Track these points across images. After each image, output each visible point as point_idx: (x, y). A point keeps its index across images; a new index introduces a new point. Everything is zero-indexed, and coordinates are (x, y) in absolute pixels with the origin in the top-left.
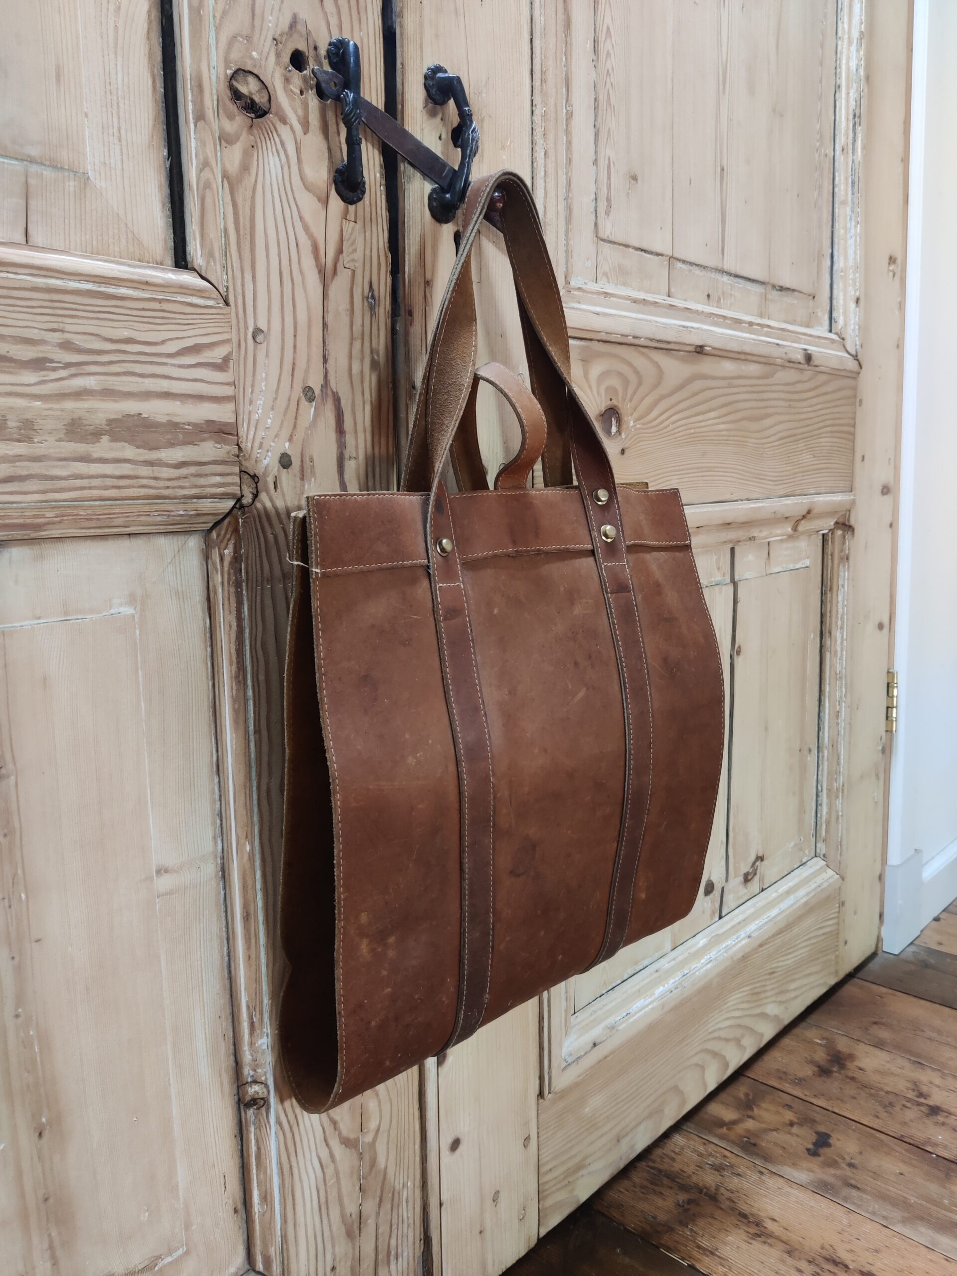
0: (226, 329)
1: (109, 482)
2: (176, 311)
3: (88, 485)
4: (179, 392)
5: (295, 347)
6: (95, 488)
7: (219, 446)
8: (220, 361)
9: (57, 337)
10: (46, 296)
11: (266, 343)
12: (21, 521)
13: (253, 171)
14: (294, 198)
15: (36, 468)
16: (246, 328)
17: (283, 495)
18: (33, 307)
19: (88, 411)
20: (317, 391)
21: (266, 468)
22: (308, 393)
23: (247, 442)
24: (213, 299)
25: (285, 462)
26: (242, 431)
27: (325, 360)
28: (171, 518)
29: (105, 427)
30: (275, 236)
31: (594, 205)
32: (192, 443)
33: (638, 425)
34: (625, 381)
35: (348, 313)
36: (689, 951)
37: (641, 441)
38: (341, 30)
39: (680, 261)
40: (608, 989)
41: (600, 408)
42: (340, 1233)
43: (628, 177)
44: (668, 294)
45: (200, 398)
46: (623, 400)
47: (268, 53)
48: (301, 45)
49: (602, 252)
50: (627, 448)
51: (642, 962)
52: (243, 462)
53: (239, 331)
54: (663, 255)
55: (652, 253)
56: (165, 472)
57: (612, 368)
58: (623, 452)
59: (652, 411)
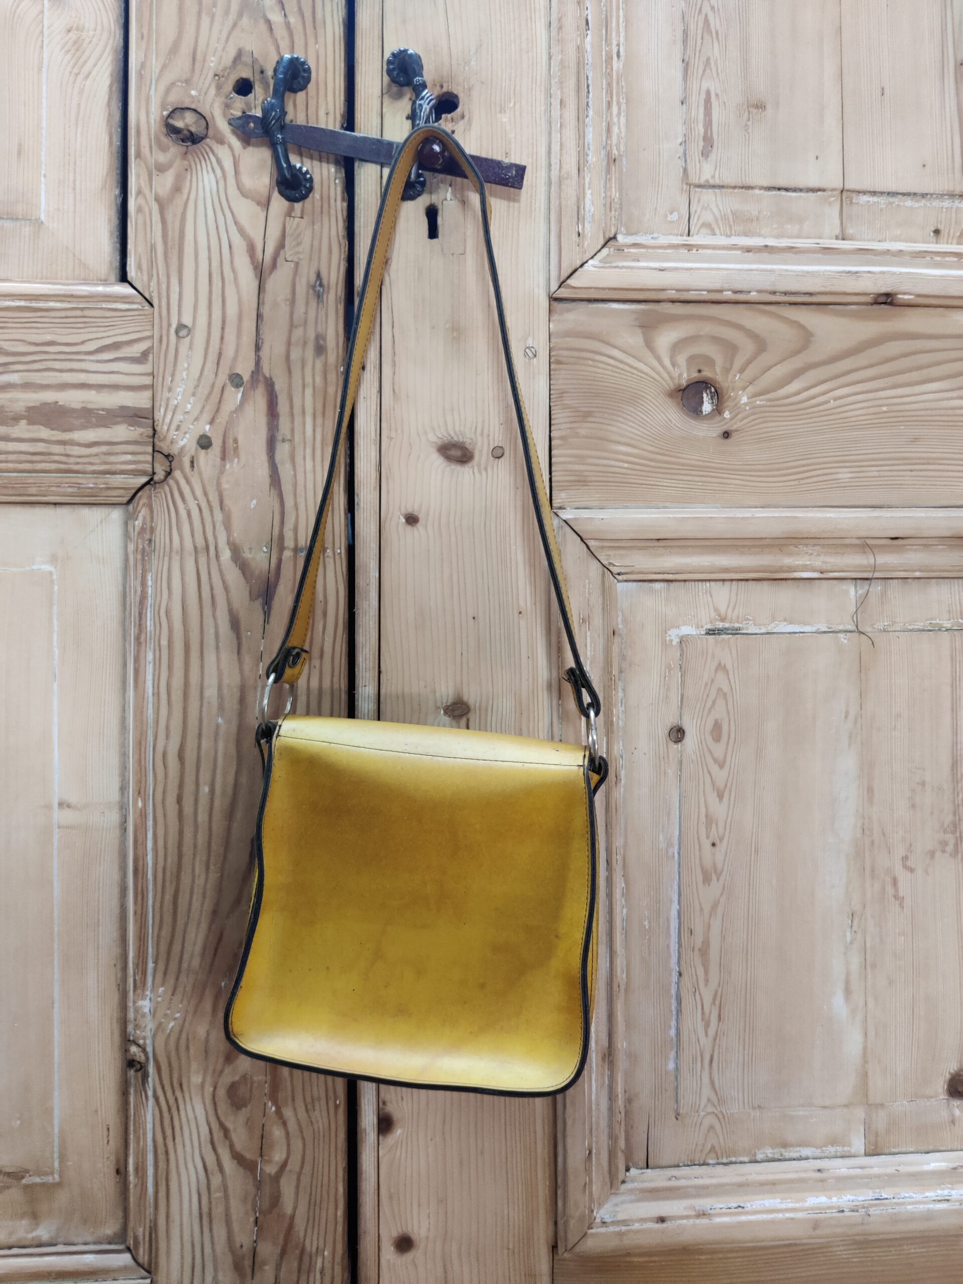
0: (147, 328)
1: (23, 457)
2: (97, 316)
3: (4, 459)
4: (95, 382)
5: (222, 338)
6: (12, 462)
7: (132, 428)
8: (139, 355)
11: (189, 337)
13: (186, 192)
14: (230, 207)
16: (169, 325)
17: (200, 474)
19: (10, 400)
20: (246, 377)
21: (183, 448)
22: (236, 380)
23: (163, 424)
24: (137, 303)
25: (205, 443)
26: (159, 415)
27: (258, 348)
28: (82, 490)
29: (23, 413)
30: (206, 242)
31: (681, 149)
32: (106, 426)
33: (758, 402)
34: (731, 349)
35: (288, 303)
36: (899, 1168)
37: (765, 422)
38: (292, 50)
39: (864, 193)
40: (720, 1161)
41: (676, 381)
42: (227, 1261)
43: (745, 106)
44: (840, 237)
45: (116, 387)
46: (727, 370)
47: (208, 89)
48: (246, 74)
49: (699, 200)
50: (736, 431)
51: (798, 1149)
52: (157, 443)
53: (161, 327)
54: (824, 190)
55: (801, 190)
56: (76, 450)
57: (702, 333)
58: (726, 435)
59: (789, 383)
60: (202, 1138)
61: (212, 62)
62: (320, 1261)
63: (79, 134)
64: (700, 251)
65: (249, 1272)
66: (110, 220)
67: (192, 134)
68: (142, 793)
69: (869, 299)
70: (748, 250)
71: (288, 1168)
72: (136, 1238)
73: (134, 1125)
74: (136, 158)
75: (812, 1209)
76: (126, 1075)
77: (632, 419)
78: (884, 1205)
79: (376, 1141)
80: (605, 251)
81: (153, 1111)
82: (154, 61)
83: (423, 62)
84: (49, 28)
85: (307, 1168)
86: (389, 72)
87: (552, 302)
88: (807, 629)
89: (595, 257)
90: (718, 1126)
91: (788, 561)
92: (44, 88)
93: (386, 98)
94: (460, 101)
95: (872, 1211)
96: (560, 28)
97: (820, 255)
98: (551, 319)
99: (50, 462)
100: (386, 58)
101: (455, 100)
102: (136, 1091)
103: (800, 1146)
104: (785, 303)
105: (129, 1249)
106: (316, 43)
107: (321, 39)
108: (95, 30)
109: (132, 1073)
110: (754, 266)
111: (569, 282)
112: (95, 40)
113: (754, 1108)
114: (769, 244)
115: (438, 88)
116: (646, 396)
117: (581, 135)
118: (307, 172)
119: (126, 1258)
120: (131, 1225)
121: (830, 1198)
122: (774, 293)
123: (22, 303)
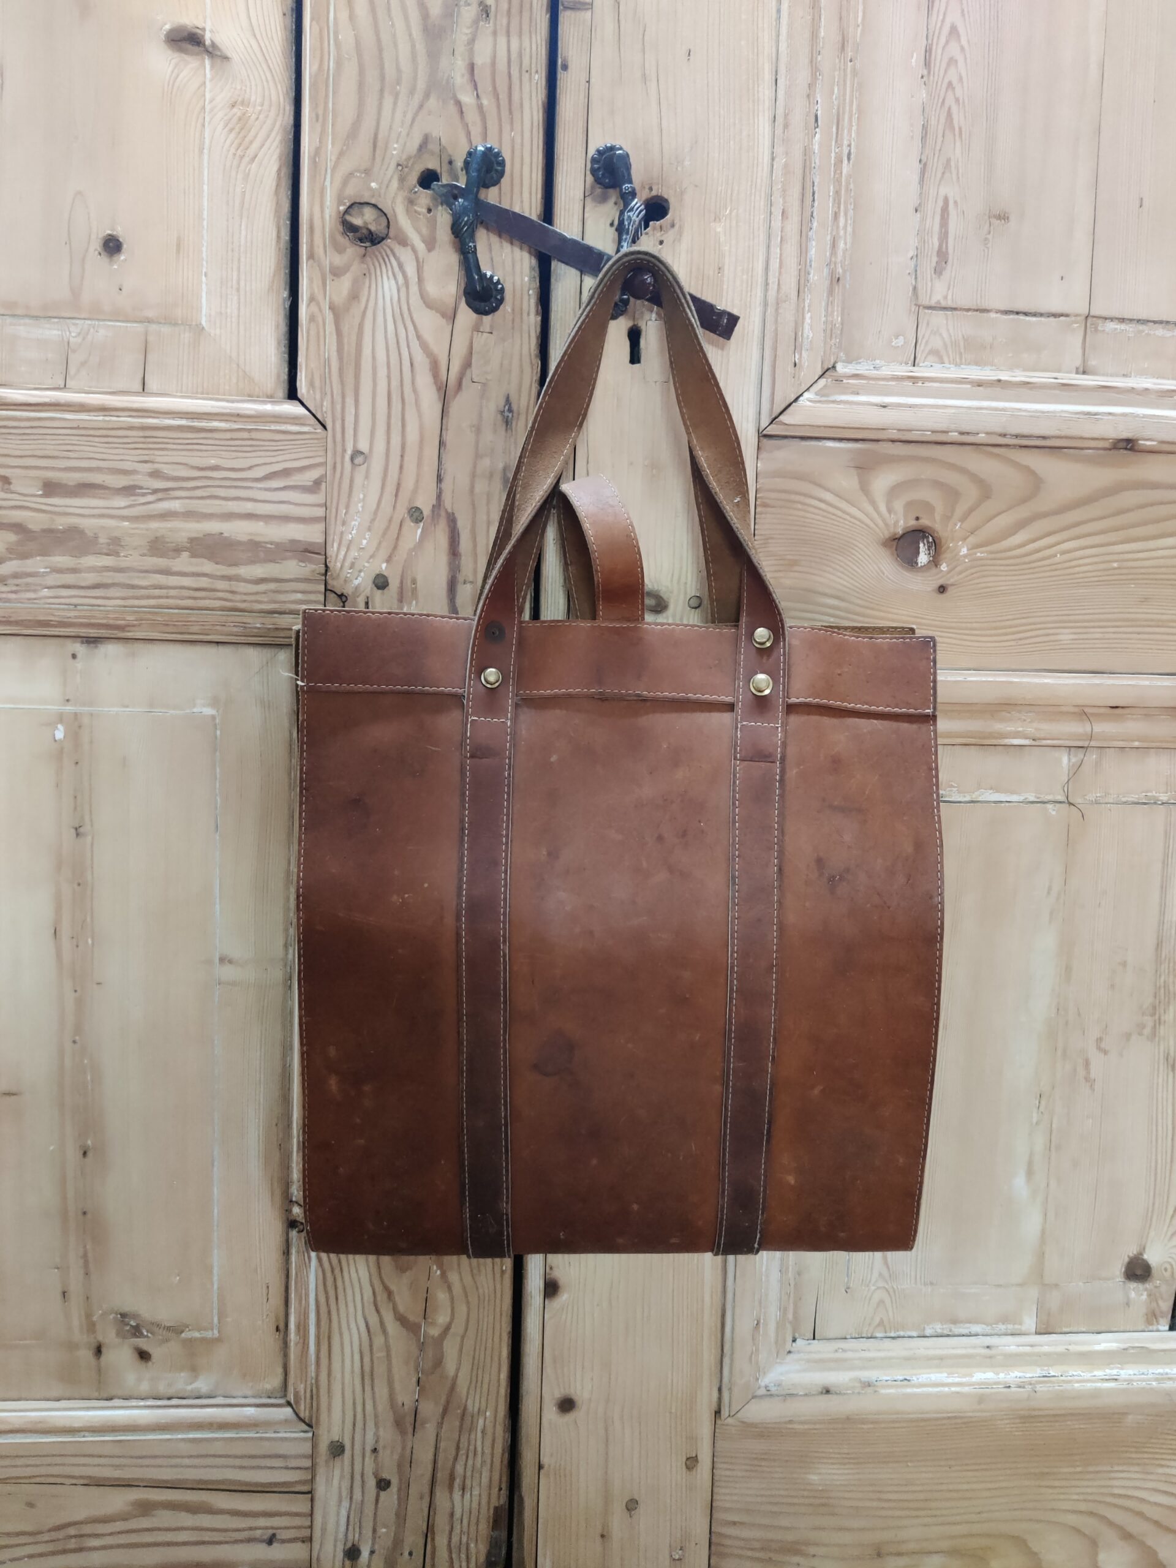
0: (320, 454)
1: (186, 593)
2: (265, 438)
3: (166, 595)
4: (263, 513)
5: (401, 467)
6: (172, 597)
7: (303, 565)
8: (311, 483)
9: (148, 467)
10: (141, 434)
11: (366, 464)
12: (104, 621)
13: (363, 300)
14: (412, 319)
15: (120, 578)
16: (344, 451)
18: (129, 443)
19: (171, 530)
20: (427, 511)
21: (357, 588)
22: (415, 514)
23: (336, 562)
24: (309, 425)
25: (381, 583)
26: (332, 551)
27: (439, 479)
28: (248, 630)
29: (186, 544)
30: (385, 359)
31: (912, 264)
32: (273, 561)
33: (979, 554)
34: (952, 495)
35: (473, 429)
36: (1070, 1347)
37: (984, 576)
38: (485, 138)
39: (1112, 319)
40: (888, 1335)
41: (892, 530)
42: (387, 1417)
43: (987, 217)
44: (1081, 370)
45: (286, 519)
46: (947, 518)
47: (390, 181)
48: (432, 164)
49: (928, 324)
50: (952, 585)
51: (968, 1325)
52: (330, 581)
53: (335, 453)
54: (1067, 316)
55: (1041, 315)
56: (242, 587)
57: (923, 477)
58: (942, 589)
59: (1014, 534)
60: (365, 1298)
61: (395, 149)
62: (481, 1422)
63: (243, 227)
64: (927, 384)
65: (410, 1430)
66: (277, 327)
67: (370, 232)
69: (1107, 445)
70: (980, 384)
71: (452, 1330)
72: (296, 1394)
73: (296, 1283)
74: (308, 259)
75: (978, 1384)
76: (287, 1234)
77: (841, 569)
78: (1051, 1382)
79: (542, 1306)
80: (822, 382)
81: (316, 1271)
82: (330, 146)
83: (631, 160)
84: (211, 102)
85: (471, 1333)
86: (593, 172)
87: (761, 438)
88: (1014, 798)
89: (811, 389)
90: (888, 1301)
91: (999, 727)
92: (206, 173)
93: (588, 200)
94: (671, 206)
95: (1038, 1388)
96: (786, 126)
97: (1057, 392)
98: (759, 457)
99: (215, 599)
100: (590, 155)
101: (664, 204)
102: (298, 1252)
103: (970, 1323)
104: (1014, 446)
105: (289, 1404)
106: (512, 130)
107: (517, 125)
108: (262, 105)
109: (294, 1234)
110: (985, 404)
111: (781, 418)
112: (262, 117)
113: (925, 1284)
114: (1002, 378)
115: (647, 190)
116: (858, 544)
117: (803, 250)
118: (498, 282)
119: (288, 1410)
120: (291, 1380)
121: (997, 1374)
122: (1005, 435)
123: (183, 422)
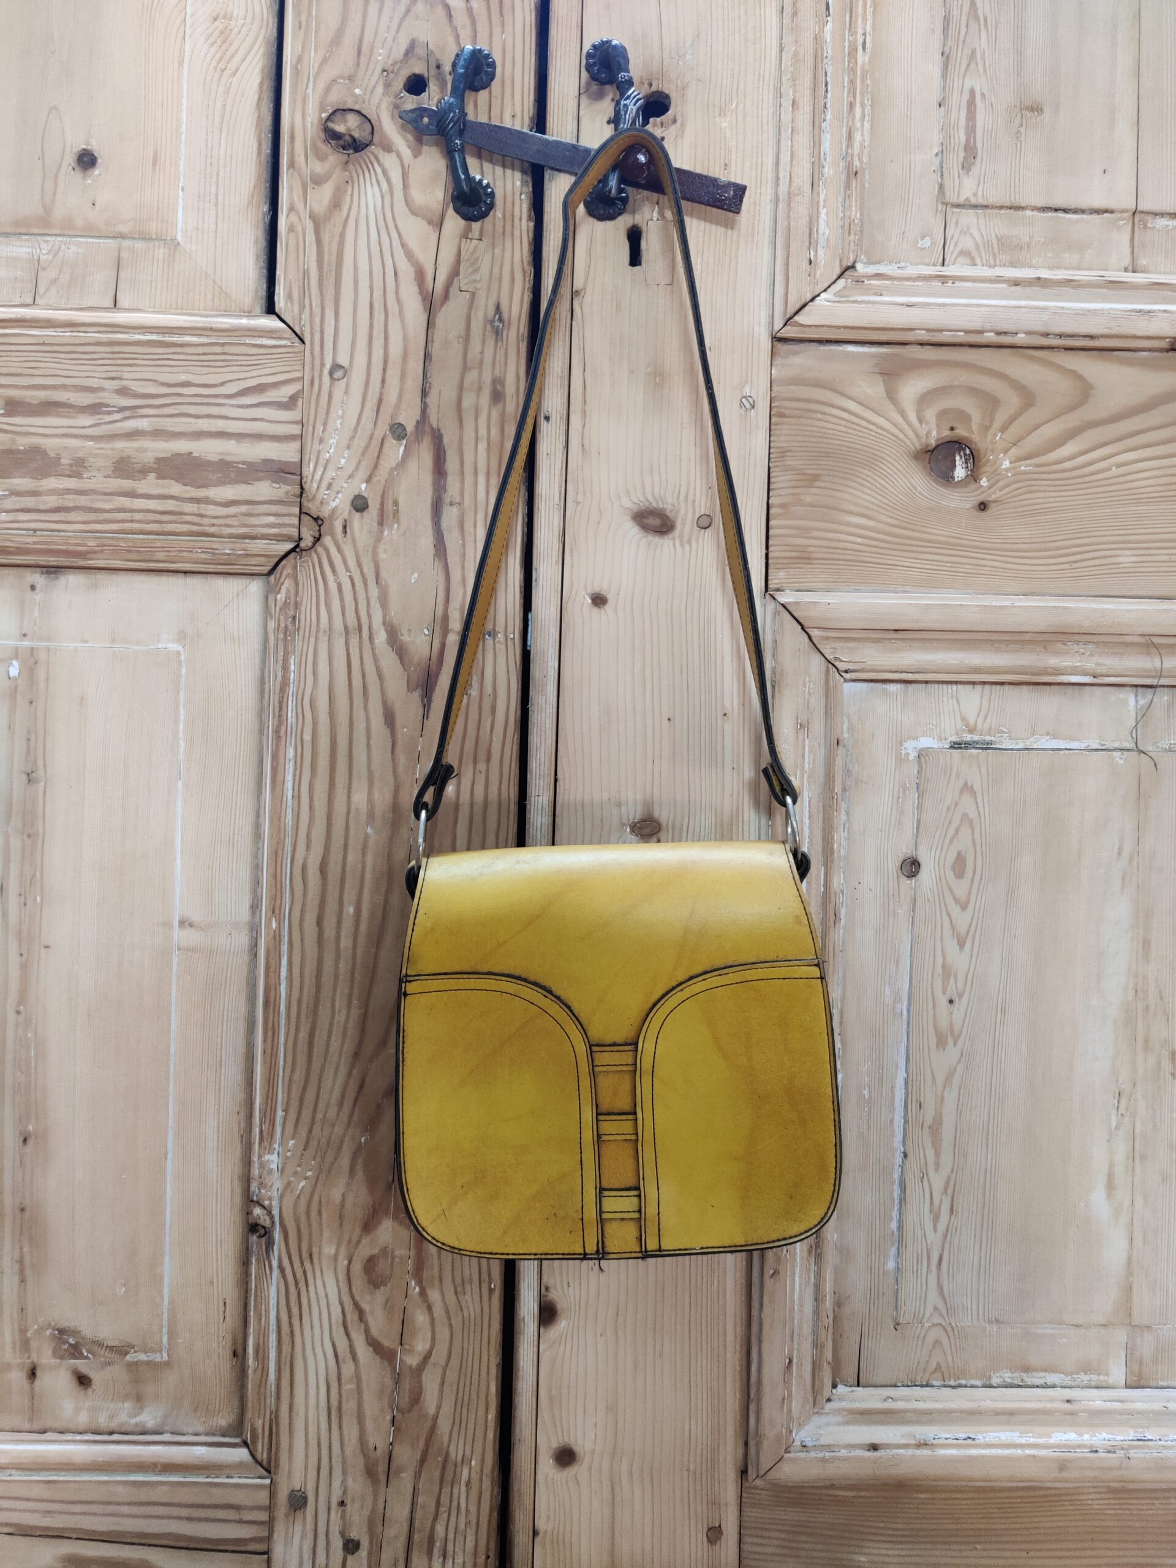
0: (297, 368)
1: (151, 516)
2: (239, 353)
3: (129, 518)
4: (235, 431)
5: (383, 381)
6: (137, 521)
7: (277, 486)
8: (287, 399)
9: (115, 385)
10: (108, 349)
11: (345, 379)
12: (64, 547)
13: (345, 208)
14: (396, 226)
15: (82, 501)
16: (323, 365)
17: (354, 541)
18: (95, 359)
19: (138, 450)
20: (410, 428)
21: (334, 510)
22: (398, 431)
23: (312, 482)
24: (286, 339)
25: (360, 505)
26: (307, 471)
27: (424, 393)
28: (217, 557)
29: (151, 465)
30: (367, 268)
31: (937, 161)
32: (246, 482)
33: (1023, 468)
34: (991, 402)
35: (461, 340)
36: (1168, 1405)
37: (1031, 492)
38: (474, 42)
39: (1162, 215)
40: (947, 1383)
41: (924, 440)
42: (358, 1463)
43: (1018, 110)
44: (1130, 268)
45: (259, 437)
46: (985, 428)
47: (375, 87)
48: (419, 69)
49: (957, 223)
50: (995, 502)
51: (1043, 1374)
52: (305, 503)
53: (313, 368)
54: (1112, 212)
55: (1083, 211)
56: (211, 510)
57: (956, 383)
58: (983, 506)
59: (1062, 444)
60: (334, 1320)
61: (380, 54)
62: (465, 1472)
63: (223, 141)
64: (958, 284)
65: (383, 1478)
66: (256, 242)
67: (354, 139)
68: (277, 911)
69: (1164, 344)
70: (1016, 283)
71: (433, 1359)
72: (254, 1431)
73: (255, 1300)
74: (288, 169)
75: (1058, 1446)
76: (248, 1240)
77: (868, 484)
78: (1148, 1447)
79: (536, 1334)
80: (841, 283)
81: (278, 1284)
82: (313, 54)
83: (629, 55)
84: (192, 15)
85: (455, 1363)
86: (589, 68)
87: (775, 343)
88: (1075, 745)
89: (829, 290)
90: (945, 1341)
91: (1053, 661)
92: (185, 86)
93: (584, 98)
94: (672, 102)
95: (1132, 1453)
96: (795, 14)
97: (1105, 291)
98: (774, 363)
99: (182, 523)
100: (585, 52)
101: (666, 102)
102: (258, 1261)
103: (1045, 1371)
104: (1058, 348)
105: (245, 1444)
106: (503, 32)
107: (508, 28)
108: (245, 18)
109: (254, 1238)
110: (1023, 303)
111: (797, 318)
112: (244, 30)
113: (990, 1322)
114: (1042, 276)
115: (646, 86)
116: (887, 457)
117: (816, 143)
118: (488, 186)
119: (242, 1454)
120: (249, 1415)
121: (1081, 1435)
122: (1046, 335)
123: (154, 337)
